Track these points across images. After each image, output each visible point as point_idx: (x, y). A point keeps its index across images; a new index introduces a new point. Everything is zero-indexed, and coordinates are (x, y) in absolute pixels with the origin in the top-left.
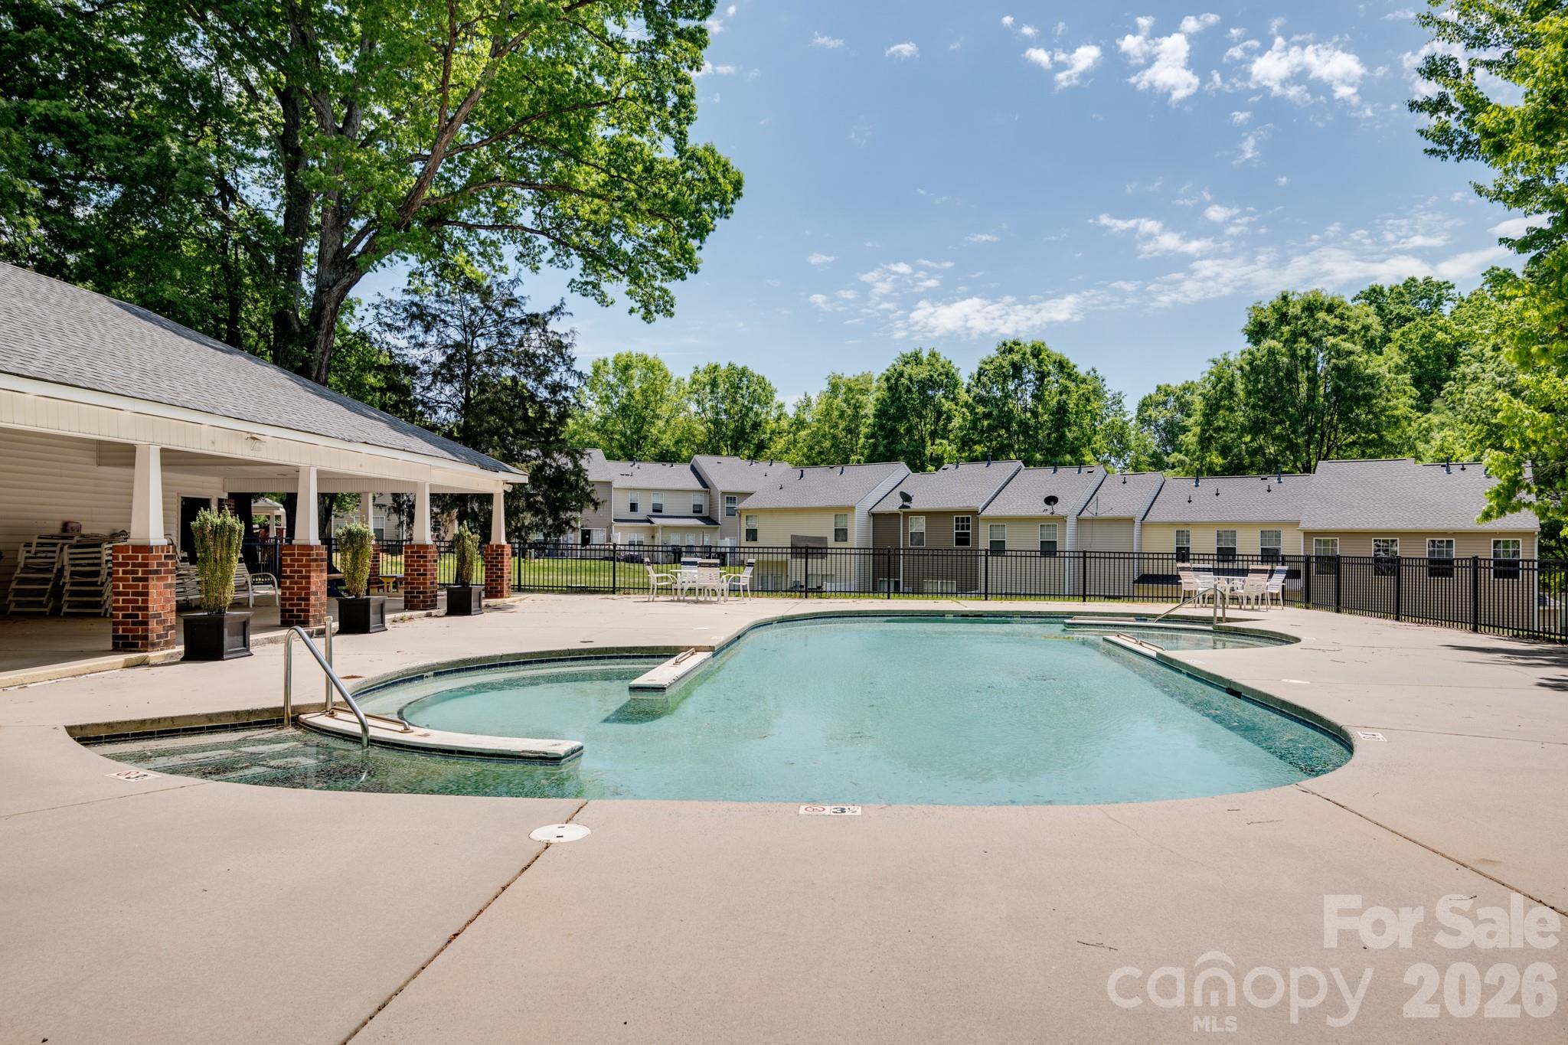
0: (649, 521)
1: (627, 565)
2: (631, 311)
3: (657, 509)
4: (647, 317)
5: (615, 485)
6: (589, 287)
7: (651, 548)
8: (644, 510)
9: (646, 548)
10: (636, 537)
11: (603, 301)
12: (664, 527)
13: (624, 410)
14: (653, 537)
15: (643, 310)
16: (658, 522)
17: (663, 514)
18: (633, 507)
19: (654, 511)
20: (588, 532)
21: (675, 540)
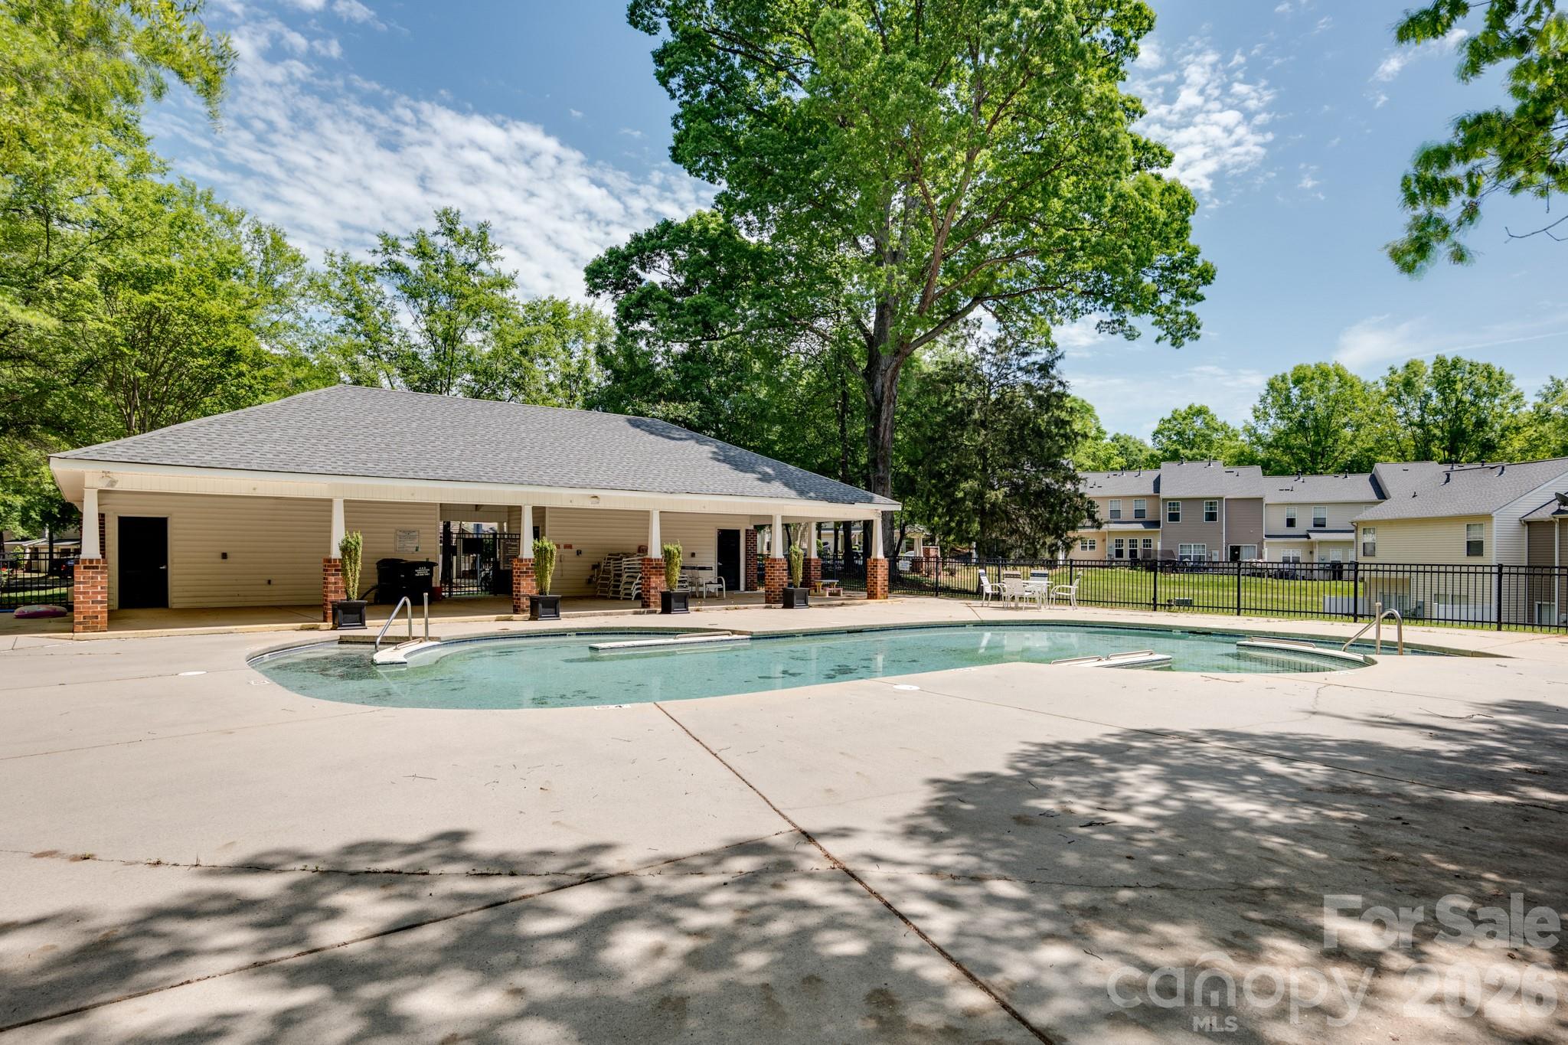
0: (1308, 537)
1: (1275, 582)
2: (1158, 340)
3: (1320, 524)
4: (1176, 343)
5: (1266, 501)
6: (1116, 325)
7: (1309, 566)
8: (1304, 523)
9: (1304, 566)
10: (1291, 553)
11: (1131, 335)
12: (1321, 543)
13: (1301, 425)
14: (1311, 553)
15: (1169, 337)
16: (1314, 536)
17: (1327, 528)
18: (1291, 523)
19: (1315, 525)
20: (1238, 548)
21: (1335, 555)
